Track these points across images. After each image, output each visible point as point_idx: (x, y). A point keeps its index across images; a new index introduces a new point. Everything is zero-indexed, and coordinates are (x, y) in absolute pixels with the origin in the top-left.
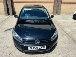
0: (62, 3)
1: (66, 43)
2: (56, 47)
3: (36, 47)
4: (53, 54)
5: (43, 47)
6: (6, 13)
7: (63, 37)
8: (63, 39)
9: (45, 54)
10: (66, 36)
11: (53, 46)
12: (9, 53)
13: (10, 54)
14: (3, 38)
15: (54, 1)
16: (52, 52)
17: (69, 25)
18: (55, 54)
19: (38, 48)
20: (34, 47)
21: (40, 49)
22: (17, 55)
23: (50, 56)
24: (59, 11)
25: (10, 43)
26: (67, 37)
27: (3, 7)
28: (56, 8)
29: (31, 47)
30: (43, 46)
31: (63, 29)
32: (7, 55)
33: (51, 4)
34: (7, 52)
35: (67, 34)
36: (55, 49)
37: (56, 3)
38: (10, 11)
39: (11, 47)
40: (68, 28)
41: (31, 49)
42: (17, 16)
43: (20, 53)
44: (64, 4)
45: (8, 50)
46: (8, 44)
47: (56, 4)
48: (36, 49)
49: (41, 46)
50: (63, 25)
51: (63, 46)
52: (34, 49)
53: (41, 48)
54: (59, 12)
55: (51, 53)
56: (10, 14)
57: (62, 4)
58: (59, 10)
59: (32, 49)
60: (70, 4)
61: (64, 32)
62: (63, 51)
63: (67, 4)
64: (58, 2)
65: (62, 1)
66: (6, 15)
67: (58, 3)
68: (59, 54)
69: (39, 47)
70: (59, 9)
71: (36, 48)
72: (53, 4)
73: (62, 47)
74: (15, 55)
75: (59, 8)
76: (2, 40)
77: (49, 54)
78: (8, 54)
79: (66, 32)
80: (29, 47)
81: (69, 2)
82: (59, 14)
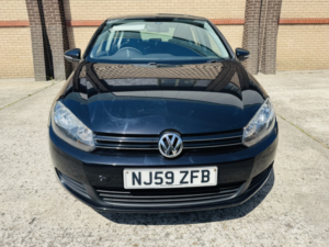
0: (279, 24)
1: (317, 176)
2: (271, 192)
3: (165, 171)
4: (257, 225)
5: (200, 174)
6: (40, 72)
7: (300, 152)
8: (303, 161)
9: (214, 224)
10: (313, 148)
11: (253, 175)
12: (29, 218)
13: (34, 220)
14: (12, 157)
15: (243, 17)
16: (251, 214)
17: (321, 108)
18: (266, 226)
19: (172, 178)
20: (154, 171)
21: (184, 186)
22: (65, 225)
23: (241, 232)
24: (268, 59)
25: (38, 174)
26: (319, 153)
27: (29, 46)
28: (256, 43)
29: (137, 172)
30: (200, 169)
31: (295, 123)
32: (16, 223)
33: (232, 27)
34: (21, 214)
35: (318, 140)
36: (264, 203)
37: (253, 25)
38: (55, 60)
39: (41, 193)
40: (319, 120)
41: (137, 186)
42: (79, 51)
43: (81, 218)
44: (289, 27)
45: (24, 205)
46: (29, 180)
47: (256, 27)
48: (164, 186)
49: (189, 170)
50: (295, 107)
51: (305, 190)
52: (153, 186)
53: (188, 178)
54: (268, 63)
55: (244, 219)
56: (55, 73)
57: (280, 27)
58: (268, 54)
59: (143, 186)
60: (317, 27)
61: (301, 135)
62: (307, 212)
63: (304, 27)
64: (264, 19)
65: (282, 16)
66: (38, 79)
67: (263, 23)
68: (289, 226)
69: (178, 174)
70: (268, 48)
71: (165, 180)
72: (242, 27)
73: (300, 196)
74: (56, 227)
75: (268, 43)
76: (5, 165)
77: (233, 224)
78: (24, 222)
79: (314, 135)
80: (125, 171)
81: (310, 19)
82: (268, 68)
